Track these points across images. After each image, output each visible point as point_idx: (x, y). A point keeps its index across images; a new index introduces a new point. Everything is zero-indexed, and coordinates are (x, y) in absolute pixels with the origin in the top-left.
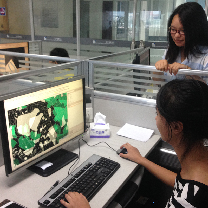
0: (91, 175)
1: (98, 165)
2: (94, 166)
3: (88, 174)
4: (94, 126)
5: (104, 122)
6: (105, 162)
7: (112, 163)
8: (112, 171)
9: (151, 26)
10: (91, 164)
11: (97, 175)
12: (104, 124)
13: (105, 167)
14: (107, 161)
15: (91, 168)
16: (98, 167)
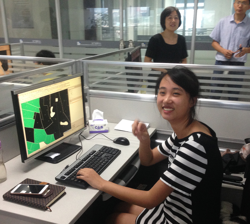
0: (97, 158)
1: (102, 151)
2: (98, 152)
3: (94, 158)
4: (93, 122)
5: (102, 118)
6: (107, 149)
7: (113, 150)
8: (114, 156)
9: (139, 25)
10: (95, 151)
11: (102, 159)
12: (102, 120)
13: (108, 153)
14: (109, 148)
15: (96, 154)
16: (102, 153)
